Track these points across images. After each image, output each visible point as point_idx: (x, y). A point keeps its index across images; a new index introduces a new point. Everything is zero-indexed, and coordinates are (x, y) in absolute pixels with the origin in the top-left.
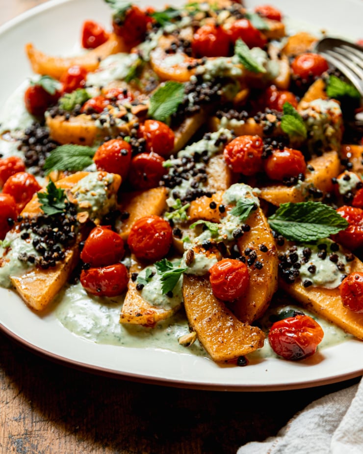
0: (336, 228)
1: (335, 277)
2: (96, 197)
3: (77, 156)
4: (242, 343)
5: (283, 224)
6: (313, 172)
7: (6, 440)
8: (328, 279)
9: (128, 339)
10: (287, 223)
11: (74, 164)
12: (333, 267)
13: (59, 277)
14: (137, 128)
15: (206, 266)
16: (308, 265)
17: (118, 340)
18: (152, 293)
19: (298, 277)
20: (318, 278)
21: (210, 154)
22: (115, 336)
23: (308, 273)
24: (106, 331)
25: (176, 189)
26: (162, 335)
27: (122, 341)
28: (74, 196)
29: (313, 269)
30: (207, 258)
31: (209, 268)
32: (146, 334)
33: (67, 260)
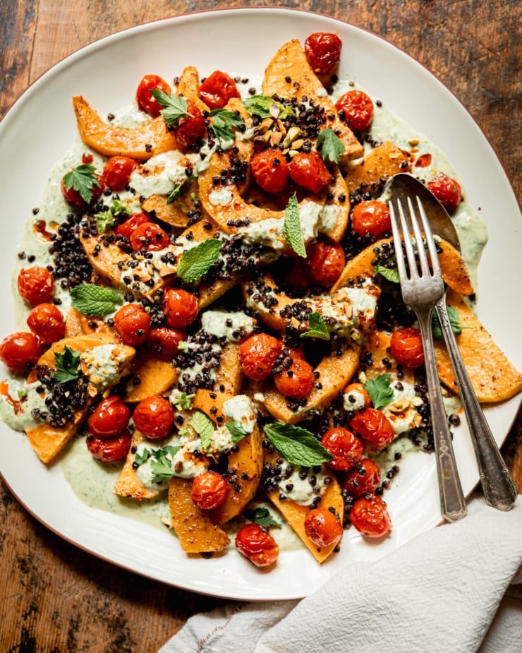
0: (322, 457)
1: (309, 498)
2: (107, 376)
3: (102, 301)
4: (209, 544)
5: (277, 437)
6: (319, 391)
7: (13, 558)
8: (301, 498)
9: (120, 508)
10: (280, 436)
11: (97, 310)
12: (309, 488)
13: (66, 438)
14: (162, 295)
15: (192, 474)
16: (287, 482)
17: (110, 508)
18: (144, 477)
19: (277, 488)
20: (292, 496)
21: (227, 340)
22: (108, 503)
23: (285, 489)
24: (101, 496)
25: (188, 371)
26: (148, 510)
27: (113, 508)
28: (88, 366)
29: (290, 488)
30: (194, 467)
31: (195, 476)
32: (135, 505)
33: (76, 421)
